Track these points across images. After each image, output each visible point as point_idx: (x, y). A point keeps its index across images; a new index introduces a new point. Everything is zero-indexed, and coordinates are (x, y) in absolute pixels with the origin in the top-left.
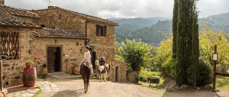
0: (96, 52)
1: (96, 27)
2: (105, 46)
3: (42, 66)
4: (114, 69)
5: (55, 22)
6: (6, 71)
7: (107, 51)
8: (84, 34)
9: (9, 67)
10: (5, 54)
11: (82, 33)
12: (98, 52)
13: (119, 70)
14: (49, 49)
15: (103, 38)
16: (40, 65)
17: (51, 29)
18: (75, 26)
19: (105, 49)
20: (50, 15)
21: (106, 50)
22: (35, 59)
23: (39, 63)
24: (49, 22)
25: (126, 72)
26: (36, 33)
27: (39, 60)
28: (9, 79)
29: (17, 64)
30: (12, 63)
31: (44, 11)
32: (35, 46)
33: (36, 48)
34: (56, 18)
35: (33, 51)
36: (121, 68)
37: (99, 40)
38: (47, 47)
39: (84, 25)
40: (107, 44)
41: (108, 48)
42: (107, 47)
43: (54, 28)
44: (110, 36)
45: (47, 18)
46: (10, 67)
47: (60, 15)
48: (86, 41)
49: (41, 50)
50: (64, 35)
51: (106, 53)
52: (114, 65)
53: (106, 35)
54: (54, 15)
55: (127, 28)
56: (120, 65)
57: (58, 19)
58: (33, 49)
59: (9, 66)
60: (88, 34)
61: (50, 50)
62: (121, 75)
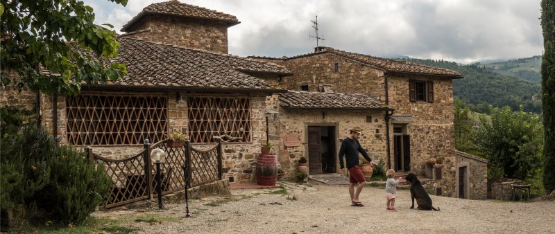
0: (412, 134)
1: (408, 83)
2: (431, 123)
3: (299, 161)
4: (455, 173)
5: (327, 79)
6: (230, 160)
7: (436, 132)
8: (383, 98)
9: (235, 154)
10: (229, 134)
11: (378, 98)
12: (416, 136)
13: (468, 173)
14: (311, 129)
15: (425, 105)
16: (294, 159)
17: (316, 93)
18: (365, 84)
19: (432, 128)
20: (318, 65)
21: (434, 131)
22: (286, 148)
23: (292, 156)
24: (316, 79)
25: (486, 181)
26: (285, 100)
27: (292, 151)
28: (235, 173)
29: (247, 150)
30: (240, 149)
31: (305, 58)
32: (285, 124)
33: (287, 128)
34: (329, 70)
35: (282, 132)
36: (473, 172)
37: (416, 109)
38: (307, 126)
39: (383, 81)
40: (437, 119)
41: (439, 127)
42: (435, 124)
43: (323, 91)
44: (443, 101)
45: (312, 72)
46: (237, 154)
47: (336, 64)
48: (387, 112)
49: (295, 132)
50: (340, 103)
51: (434, 138)
52: (454, 164)
53: (433, 99)
54: (324, 65)
55: (527, 83)
56: (470, 164)
57: (333, 72)
58: (282, 130)
59: (235, 152)
60: (391, 99)
61: (312, 131)
62: (474, 186)
